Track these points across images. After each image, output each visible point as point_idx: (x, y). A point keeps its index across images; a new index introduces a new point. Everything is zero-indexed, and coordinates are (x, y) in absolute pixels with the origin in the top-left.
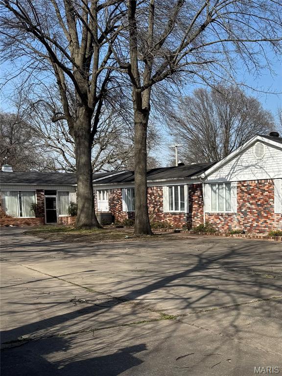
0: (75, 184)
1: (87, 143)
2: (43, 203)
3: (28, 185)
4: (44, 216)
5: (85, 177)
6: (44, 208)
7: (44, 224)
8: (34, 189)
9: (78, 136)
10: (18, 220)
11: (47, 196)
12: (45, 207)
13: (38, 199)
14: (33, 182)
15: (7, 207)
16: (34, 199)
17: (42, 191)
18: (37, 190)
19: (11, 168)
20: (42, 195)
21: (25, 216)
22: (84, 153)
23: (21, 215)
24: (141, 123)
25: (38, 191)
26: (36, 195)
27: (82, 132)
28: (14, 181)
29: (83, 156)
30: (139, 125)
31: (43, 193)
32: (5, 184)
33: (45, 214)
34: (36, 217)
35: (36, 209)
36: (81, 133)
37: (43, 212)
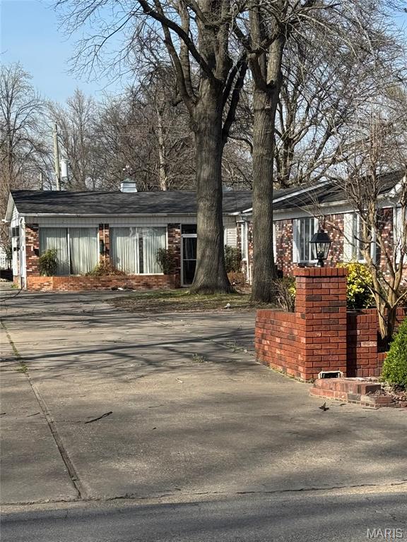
0: (235, 211)
1: (212, 144)
2: (178, 249)
3: (152, 217)
4: (180, 272)
5: (208, 204)
6: (179, 257)
7: (178, 287)
8: (163, 223)
9: (199, 132)
10: (134, 278)
11: (185, 236)
12: (182, 255)
13: (170, 242)
14: (161, 211)
15: (119, 256)
16: (163, 242)
17: (176, 226)
18: (169, 225)
19: (134, 185)
20: (177, 233)
21: (147, 273)
22: (207, 161)
23: (141, 271)
24: (263, 109)
25: (171, 226)
26: (167, 234)
27: (206, 123)
28: (131, 210)
29: (205, 166)
30: (259, 113)
31: (179, 231)
32: (116, 215)
33: (182, 268)
34: (165, 273)
35: (166, 259)
36: (203, 125)
37: (178, 264)
